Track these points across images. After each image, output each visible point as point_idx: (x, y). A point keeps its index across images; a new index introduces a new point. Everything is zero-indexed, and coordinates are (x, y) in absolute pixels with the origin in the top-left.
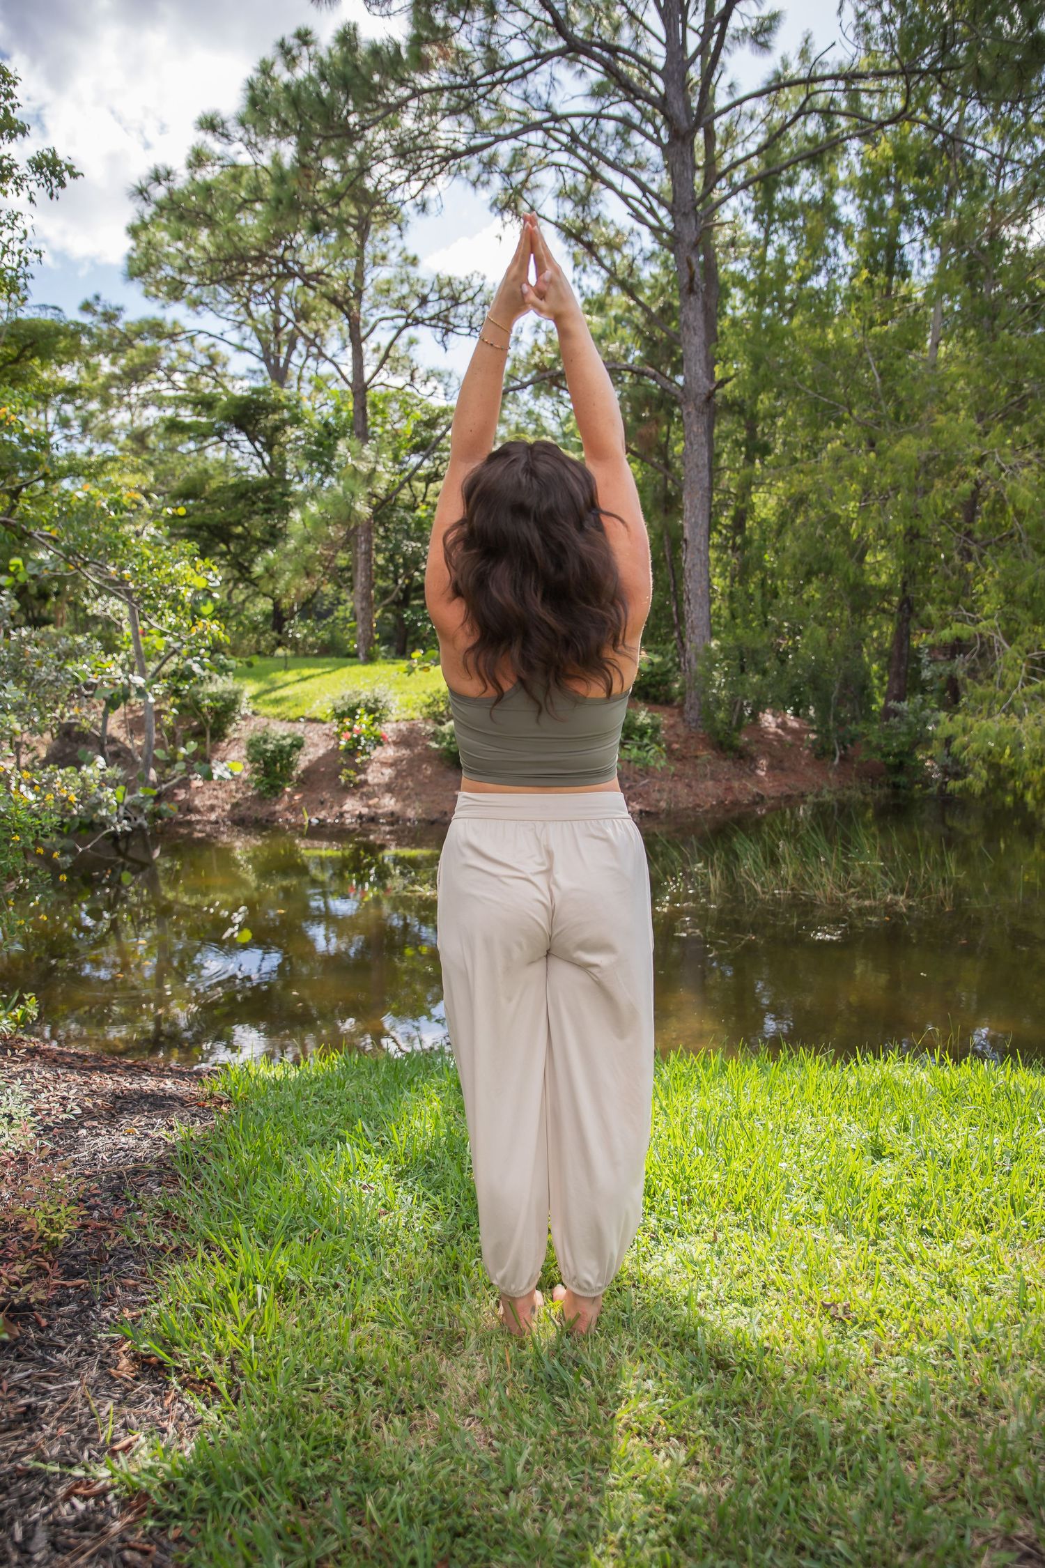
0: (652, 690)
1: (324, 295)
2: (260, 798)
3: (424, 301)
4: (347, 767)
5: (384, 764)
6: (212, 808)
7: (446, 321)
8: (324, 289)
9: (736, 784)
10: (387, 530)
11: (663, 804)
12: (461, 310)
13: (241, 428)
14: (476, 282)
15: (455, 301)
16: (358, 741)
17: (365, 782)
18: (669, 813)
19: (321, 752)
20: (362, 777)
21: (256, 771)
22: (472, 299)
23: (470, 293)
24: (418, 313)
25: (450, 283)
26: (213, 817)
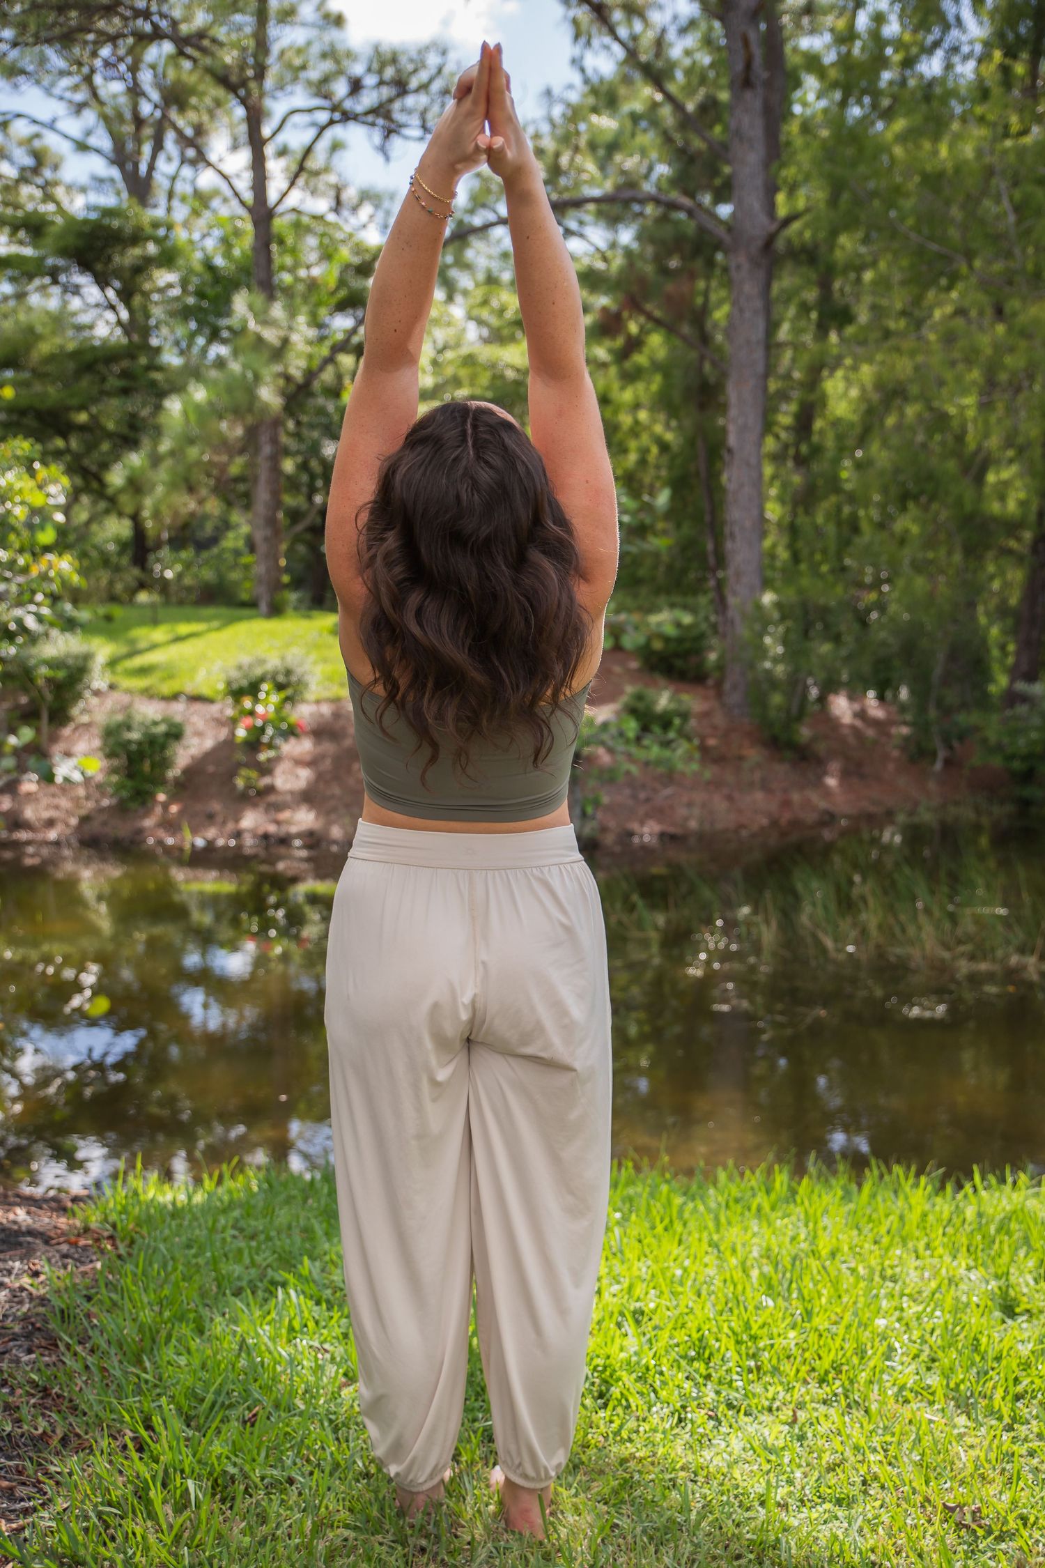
0: (679, 663)
1: (209, 71)
2: (121, 809)
3: (356, 86)
4: (247, 765)
5: (299, 762)
6: (50, 823)
7: (388, 116)
8: (208, 61)
9: (796, 797)
10: (298, 423)
11: (693, 824)
12: (410, 101)
13: (85, 266)
14: (433, 60)
15: (401, 86)
16: (262, 730)
17: (271, 789)
18: (701, 836)
19: (209, 743)
20: (266, 781)
21: (113, 771)
22: (424, 87)
23: (423, 76)
24: (348, 105)
25: (394, 60)
26: (52, 835)
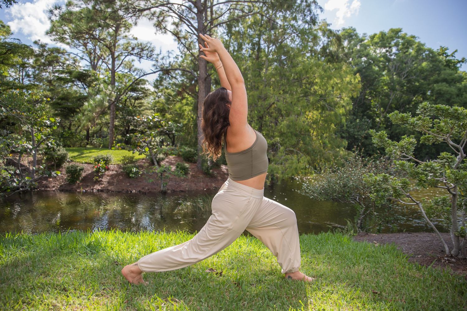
0: (190, 159)
1: (104, 45)
2: (69, 184)
3: (133, 49)
4: (96, 176)
5: (108, 176)
6: (54, 187)
7: (140, 55)
8: (104, 43)
9: (209, 184)
11: (187, 189)
12: (145, 52)
13: (79, 80)
14: (149, 45)
15: (142, 50)
16: (99, 169)
17: (101, 181)
18: (188, 191)
19: (90, 172)
20: (101, 179)
21: (68, 176)
22: (147, 49)
23: (147, 48)
24: (132, 52)
25: (141, 45)
26: (54, 189)
